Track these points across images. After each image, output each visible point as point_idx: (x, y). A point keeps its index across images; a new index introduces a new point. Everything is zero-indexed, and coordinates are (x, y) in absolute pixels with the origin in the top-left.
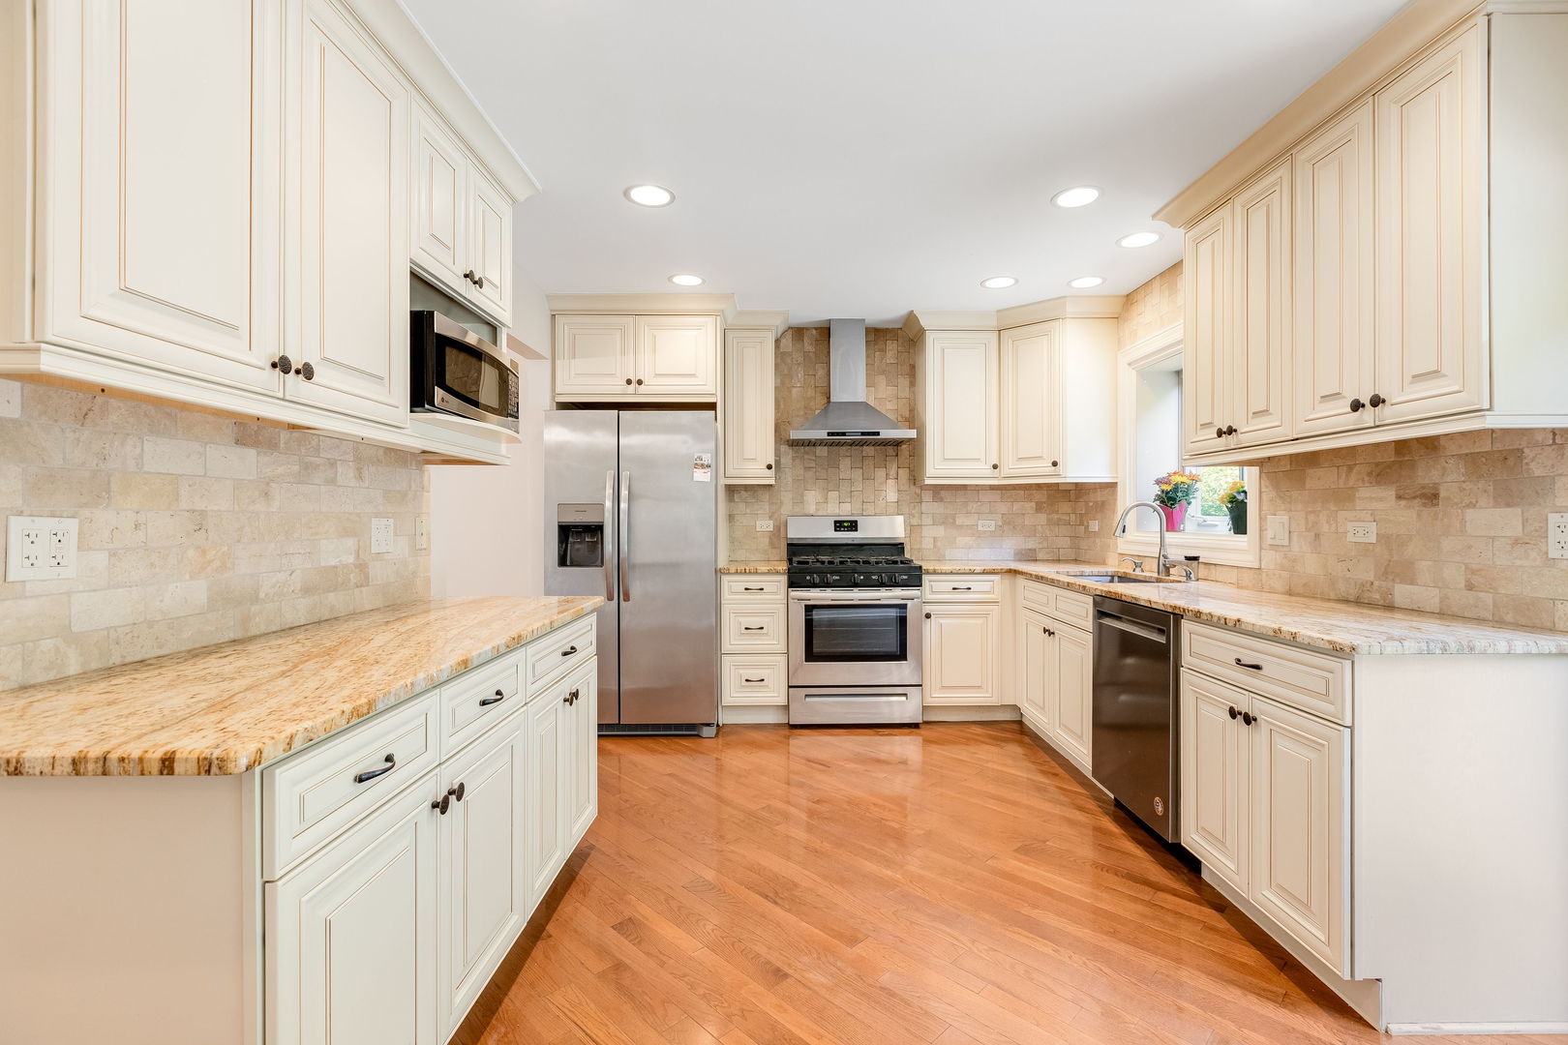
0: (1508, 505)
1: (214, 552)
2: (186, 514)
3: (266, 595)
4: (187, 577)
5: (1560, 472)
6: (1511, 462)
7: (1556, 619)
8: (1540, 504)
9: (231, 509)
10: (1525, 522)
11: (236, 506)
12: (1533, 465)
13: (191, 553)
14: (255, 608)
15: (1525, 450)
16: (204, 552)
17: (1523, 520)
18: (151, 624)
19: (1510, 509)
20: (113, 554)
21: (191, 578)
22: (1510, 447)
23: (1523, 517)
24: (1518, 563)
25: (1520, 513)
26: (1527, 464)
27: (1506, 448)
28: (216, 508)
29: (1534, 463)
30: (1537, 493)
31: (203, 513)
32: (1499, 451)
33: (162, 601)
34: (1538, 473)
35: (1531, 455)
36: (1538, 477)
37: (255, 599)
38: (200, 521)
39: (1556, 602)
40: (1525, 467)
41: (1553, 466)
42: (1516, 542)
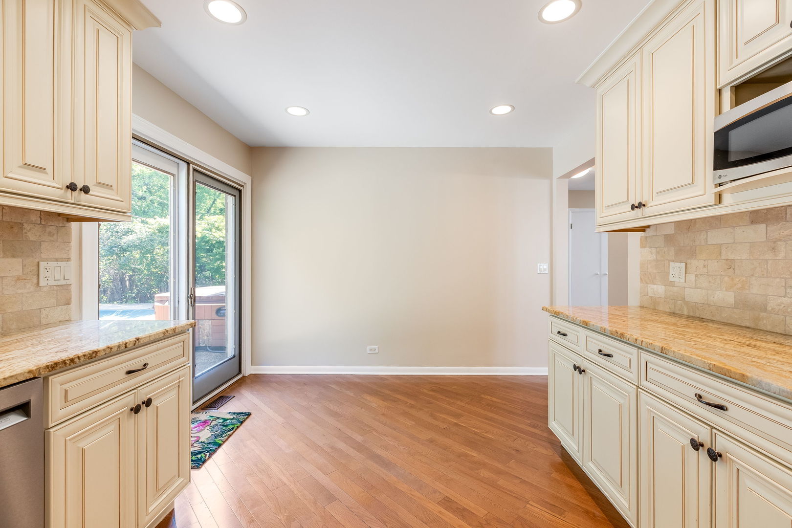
0: (13, 256)
1: (738, 280)
2: (724, 261)
3: (772, 309)
4: (724, 289)
5: (44, 239)
6: (16, 230)
7: (42, 320)
8: (33, 257)
9: (748, 258)
10: (24, 266)
11: (751, 257)
12: (29, 234)
13: (726, 279)
14: (763, 314)
15: (24, 224)
16: (733, 279)
17: (23, 266)
18: (709, 305)
19: (14, 259)
20: (696, 276)
21: (726, 290)
22: (15, 221)
23: (23, 263)
24: (20, 291)
25: (21, 261)
26: (26, 233)
27: (13, 221)
28: (739, 258)
29: (30, 233)
30: (32, 250)
31: (733, 260)
32: (8, 222)
33: (713, 297)
34: (32, 238)
35: (29, 228)
36: (32, 241)
37: (765, 309)
38: (731, 265)
39: (42, 309)
40: (24, 235)
41: (40, 236)
42: (18, 279)
